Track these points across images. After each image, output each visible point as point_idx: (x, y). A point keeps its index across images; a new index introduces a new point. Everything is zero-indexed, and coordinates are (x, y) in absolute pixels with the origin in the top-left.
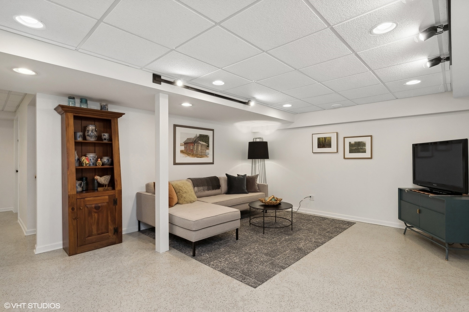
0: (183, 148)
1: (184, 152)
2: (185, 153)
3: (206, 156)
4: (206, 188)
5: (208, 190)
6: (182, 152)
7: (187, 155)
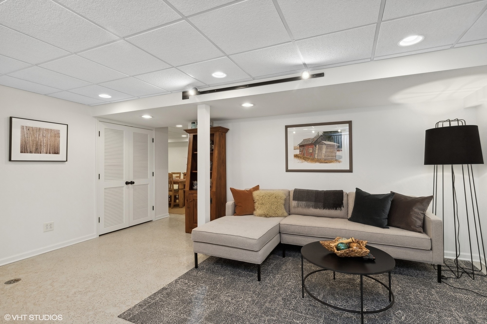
0: (297, 152)
1: (299, 157)
2: (301, 158)
3: (336, 160)
4: (312, 203)
5: (316, 207)
6: (296, 156)
7: (304, 161)
